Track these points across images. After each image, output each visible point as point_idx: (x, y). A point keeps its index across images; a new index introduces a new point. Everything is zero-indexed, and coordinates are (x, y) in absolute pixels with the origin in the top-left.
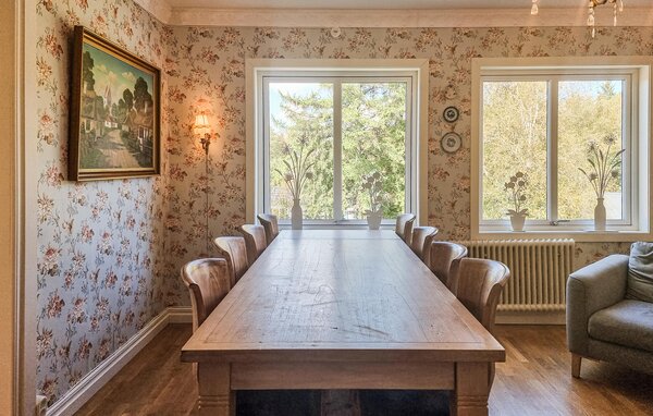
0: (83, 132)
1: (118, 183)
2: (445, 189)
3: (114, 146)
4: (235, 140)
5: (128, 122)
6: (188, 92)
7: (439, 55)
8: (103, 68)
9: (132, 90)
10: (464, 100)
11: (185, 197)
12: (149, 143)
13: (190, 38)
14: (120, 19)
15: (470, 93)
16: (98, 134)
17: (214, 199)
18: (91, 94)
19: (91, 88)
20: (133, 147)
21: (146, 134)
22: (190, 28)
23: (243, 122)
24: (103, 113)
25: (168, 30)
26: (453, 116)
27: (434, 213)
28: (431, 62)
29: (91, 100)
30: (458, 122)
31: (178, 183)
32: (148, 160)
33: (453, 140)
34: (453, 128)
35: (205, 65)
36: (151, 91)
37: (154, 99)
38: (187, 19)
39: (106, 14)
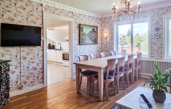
0: (81, 38)
1: (88, 45)
2: (156, 47)
3: (87, 40)
4: (111, 37)
5: (90, 36)
6: (104, 29)
7: (154, 15)
8: (85, 29)
9: (91, 31)
10: (161, 25)
11: (103, 48)
12: (95, 39)
13: (104, 20)
14: (89, 20)
15: (162, 23)
16: (84, 38)
17: (108, 48)
18: (83, 33)
19: (83, 32)
20: (92, 40)
21: (95, 37)
22: (104, 18)
23: (112, 34)
24: (85, 35)
25: (101, 19)
26: (157, 29)
27: (153, 53)
28: (152, 17)
29: (82, 34)
30: (159, 31)
31: (102, 45)
32: (95, 42)
33: (158, 35)
34: (158, 32)
35: (106, 24)
36: (96, 30)
37: (96, 32)
38: (104, 16)
39: (86, 20)
